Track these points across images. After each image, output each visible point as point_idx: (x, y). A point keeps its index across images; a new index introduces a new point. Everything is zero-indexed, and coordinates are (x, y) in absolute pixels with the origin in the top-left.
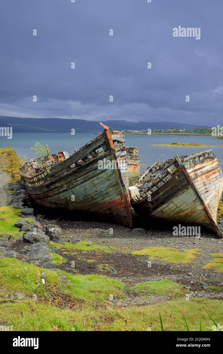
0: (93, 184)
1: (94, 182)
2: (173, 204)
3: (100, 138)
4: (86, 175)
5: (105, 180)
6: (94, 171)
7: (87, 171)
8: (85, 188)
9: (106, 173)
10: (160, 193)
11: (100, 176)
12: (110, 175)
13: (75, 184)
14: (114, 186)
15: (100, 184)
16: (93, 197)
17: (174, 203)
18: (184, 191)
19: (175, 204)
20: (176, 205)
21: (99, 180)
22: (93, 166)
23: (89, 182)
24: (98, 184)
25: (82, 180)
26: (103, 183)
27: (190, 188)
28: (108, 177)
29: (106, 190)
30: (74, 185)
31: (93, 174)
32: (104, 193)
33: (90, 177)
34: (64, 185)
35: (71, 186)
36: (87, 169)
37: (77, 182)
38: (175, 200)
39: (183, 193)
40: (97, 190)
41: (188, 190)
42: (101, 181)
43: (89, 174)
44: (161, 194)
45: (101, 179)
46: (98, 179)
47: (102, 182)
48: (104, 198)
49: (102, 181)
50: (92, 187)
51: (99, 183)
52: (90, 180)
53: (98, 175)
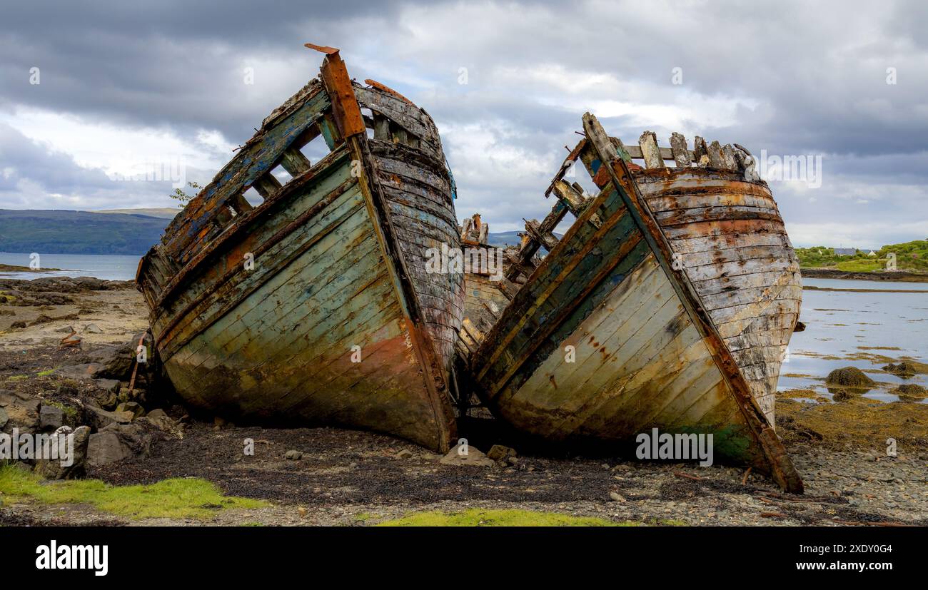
0: (301, 284)
1: (304, 275)
2: (591, 345)
3: (309, 95)
4: (275, 250)
5: (342, 262)
6: (300, 231)
7: (275, 232)
8: (278, 303)
9: (341, 236)
10: (535, 299)
11: (320, 249)
12: (357, 243)
13: (243, 286)
14: (374, 283)
15: (323, 282)
16: (307, 336)
17: (592, 339)
18: (631, 279)
19: (597, 345)
20: (603, 350)
21: (322, 266)
22: (294, 210)
23: (286, 275)
24: (317, 281)
25: (262, 271)
26: (336, 277)
27: (651, 267)
28: (350, 249)
29: (348, 302)
30: (239, 290)
31: (295, 243)
32: (344, 314)
33: (288, 257)
34: (213, 295)
35: (234, 299)
36: (274, 222)
37: (248, 281)
38: (596, 324)
39: (627, 288)
40: (318, 304)
41: (646, 274)
42: (326, 270)
43: (284, 243)
44: (540, 302)
45: (326, 259)
46: (316, 260)
47: (331, 273)
48: (344, 337)
49: (330, 268)
50: (300, 296)
51: (321, 278)
52: (287, 266)
53: (315, 247)
